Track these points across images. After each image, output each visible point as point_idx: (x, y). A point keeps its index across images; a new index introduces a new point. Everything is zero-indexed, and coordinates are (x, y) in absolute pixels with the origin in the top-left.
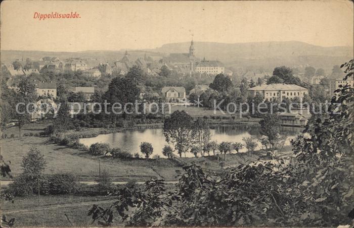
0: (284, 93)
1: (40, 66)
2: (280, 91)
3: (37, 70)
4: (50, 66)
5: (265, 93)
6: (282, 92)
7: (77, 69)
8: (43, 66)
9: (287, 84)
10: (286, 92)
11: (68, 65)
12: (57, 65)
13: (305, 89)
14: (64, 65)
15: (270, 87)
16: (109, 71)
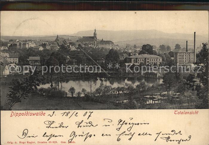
0: (148, 59)
1: (8, 45)
2: (146, 58)
3: (6, 47)
4: (14, 44)
5: (138, 60)
6: (147, 59)
7: (29, 46)
8: (10, 45)
9: (150, 54)
10: (149, 59)
11: (25, 44)
12: (18, 44)
13: (160, 57)
14: (22, 44)
15: (140, 56)
16: (48, 47)
